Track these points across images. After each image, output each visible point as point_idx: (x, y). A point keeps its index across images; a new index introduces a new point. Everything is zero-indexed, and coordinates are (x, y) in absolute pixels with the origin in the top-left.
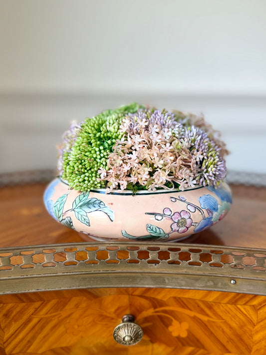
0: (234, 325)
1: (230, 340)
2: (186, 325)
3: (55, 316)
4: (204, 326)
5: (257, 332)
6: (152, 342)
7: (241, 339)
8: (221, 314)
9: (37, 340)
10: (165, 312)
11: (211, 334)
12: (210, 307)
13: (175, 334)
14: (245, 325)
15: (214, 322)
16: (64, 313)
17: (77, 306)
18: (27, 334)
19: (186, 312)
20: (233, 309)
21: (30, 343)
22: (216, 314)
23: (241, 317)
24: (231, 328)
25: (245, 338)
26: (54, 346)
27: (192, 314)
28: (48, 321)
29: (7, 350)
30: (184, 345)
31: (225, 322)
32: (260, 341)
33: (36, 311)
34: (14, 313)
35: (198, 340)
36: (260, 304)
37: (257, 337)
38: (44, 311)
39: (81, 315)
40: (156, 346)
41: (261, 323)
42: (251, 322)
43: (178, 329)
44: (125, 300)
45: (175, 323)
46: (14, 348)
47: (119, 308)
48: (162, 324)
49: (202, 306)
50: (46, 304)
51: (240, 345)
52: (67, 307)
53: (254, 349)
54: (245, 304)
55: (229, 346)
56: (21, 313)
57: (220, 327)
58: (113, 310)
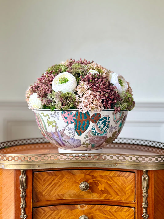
0: (120, 185)
1: (119, 190)
2: (103, 186)
3: (59, 181)
4: (110, 185)
5: (127, 187)
6: (92, 193)
7: (122, 190)
8: (115, 181)
9: (53, 191)
10: (96, 180)
11: (112, 189)
12: (111, 178)
13: (100, 189)
14: (123, 184)
15: (113, 184)
16: (63, 181)
17: (67, 178)
18: (50, 188)
19: (104, 180)
20: (119, 179)
21: (51, 191)
22: (113, 181)
23: (122, 181)
24: (119, 186)
25: (124, 189)
26: (59, 194)
27: (106, 181)
28: (57, 183)
29: (43, 194)
30: (103, 194)
31: (117, 184)
32: (128, 190)
33: (54, 179)
34: (47, 180)
35: (108, 191)
36: (127, 176)
37: (127, 188)
38: (56, 179)
39: (68, 182)
40: (93, 194)
41: (128, 183)
42: (125, 183)
43: (101, 187)
44: (83, 176)
45: (100, 184)
46: (45, 193)
47: (81, 179)
48: (95, 185)
49: (109, 178)
50: (57, 177)
51: (122, 192)
52: (64, 178)
53: (127, 193)
54: (122, 176)
55: (119, 193)
56: (49, 180)
57: (115, 185)
58: (79, 180)
